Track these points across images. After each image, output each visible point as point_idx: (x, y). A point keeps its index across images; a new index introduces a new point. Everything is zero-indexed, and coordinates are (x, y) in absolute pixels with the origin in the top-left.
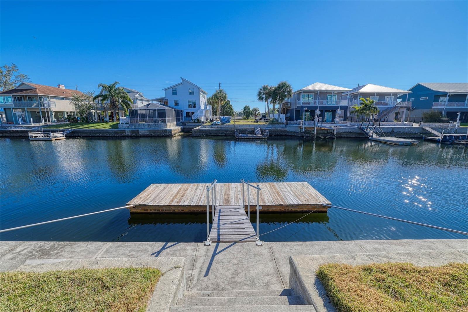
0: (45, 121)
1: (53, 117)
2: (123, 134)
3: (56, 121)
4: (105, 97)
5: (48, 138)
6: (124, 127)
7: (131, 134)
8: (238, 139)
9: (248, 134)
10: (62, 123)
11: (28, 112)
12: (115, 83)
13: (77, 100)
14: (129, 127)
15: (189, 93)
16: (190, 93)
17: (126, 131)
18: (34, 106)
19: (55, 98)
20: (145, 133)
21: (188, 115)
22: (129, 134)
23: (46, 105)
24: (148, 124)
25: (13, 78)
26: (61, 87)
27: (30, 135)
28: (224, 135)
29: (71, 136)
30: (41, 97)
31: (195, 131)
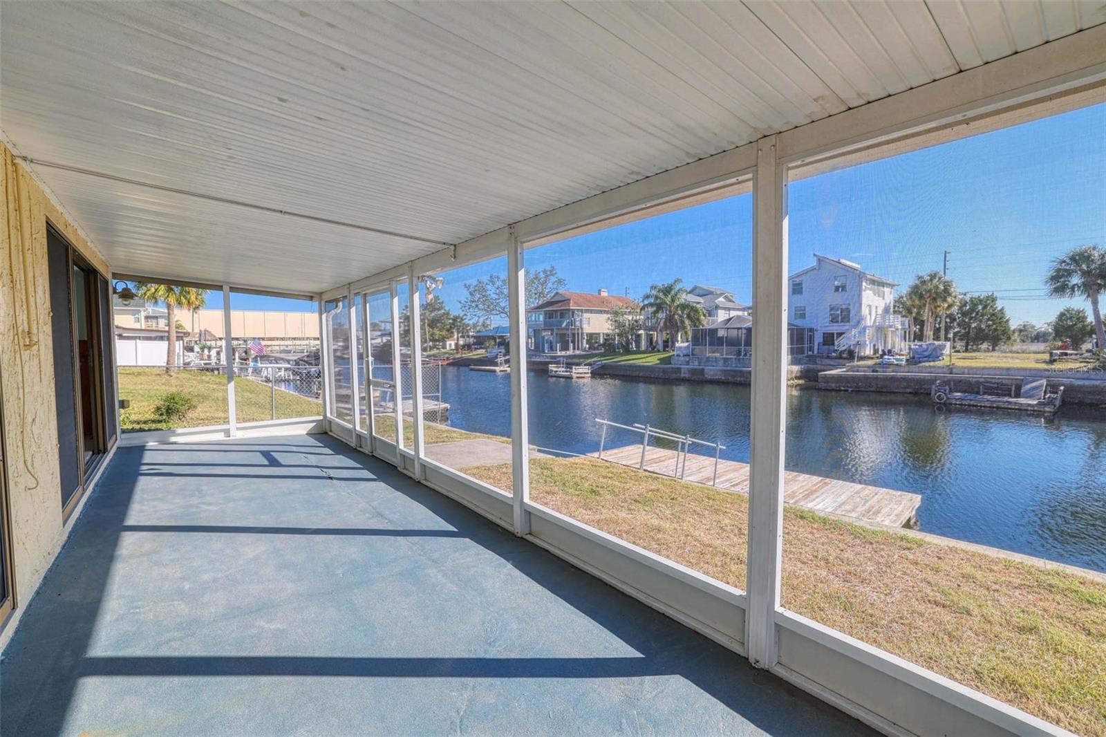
0: (574, 349)
1: (585, 341)
2: (674, 376)
3: (587, 349)
4: (659, 307)
5: (569, 373)
6: (680, 363)
7: (690, 376)
8: (938, 403)
9: (985, 393)
10: (594, 352)
11: (557, 334)
12: (677, 281)
13: (616, 313)
14: (688, 362)
15: (834, 288)
16: (837, 289)
17: (682, 370)
18: (564, 325)
19: (591, 312)
20: (716, 375)
21: (829, 339)
22: (687, 376)
23: (578, 323)
24: (724, 358)
25: (550, 285)
26: (603, 294)
27: (550, 368)
28: (910, 393)
29: (599, 373)
30: (573, 311)
31: (824, 378)
